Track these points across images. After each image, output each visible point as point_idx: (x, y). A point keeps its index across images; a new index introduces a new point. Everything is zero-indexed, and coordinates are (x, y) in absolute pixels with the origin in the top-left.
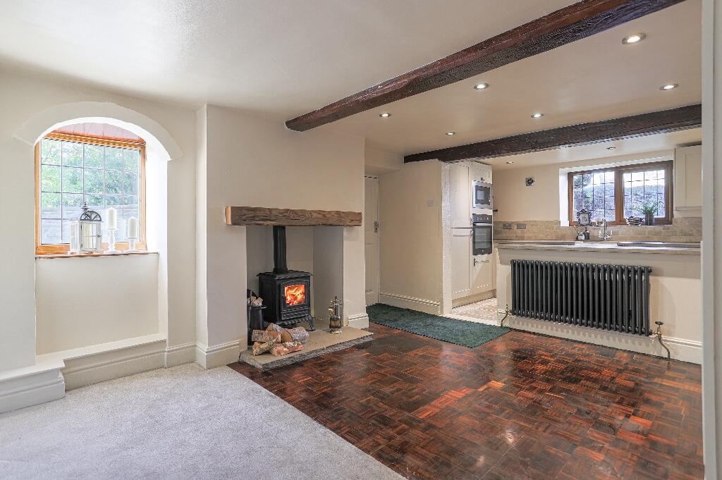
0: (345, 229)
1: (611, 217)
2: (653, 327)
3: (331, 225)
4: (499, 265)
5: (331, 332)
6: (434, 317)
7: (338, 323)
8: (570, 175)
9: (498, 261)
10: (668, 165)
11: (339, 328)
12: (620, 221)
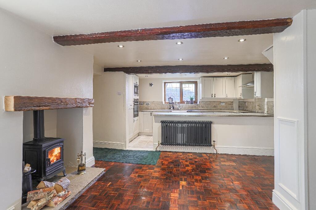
0: (84, 109)
1: (179, 101)
2: (212, 143)
3: (79, 107)
4: (154, 123)
5: (78, 174)
6: (122, 150)
7: (83, 168)
8: (165, 83)
9: (154, 121)
10: (196, 83)
11: (84, 170)
12: (182, 102)
